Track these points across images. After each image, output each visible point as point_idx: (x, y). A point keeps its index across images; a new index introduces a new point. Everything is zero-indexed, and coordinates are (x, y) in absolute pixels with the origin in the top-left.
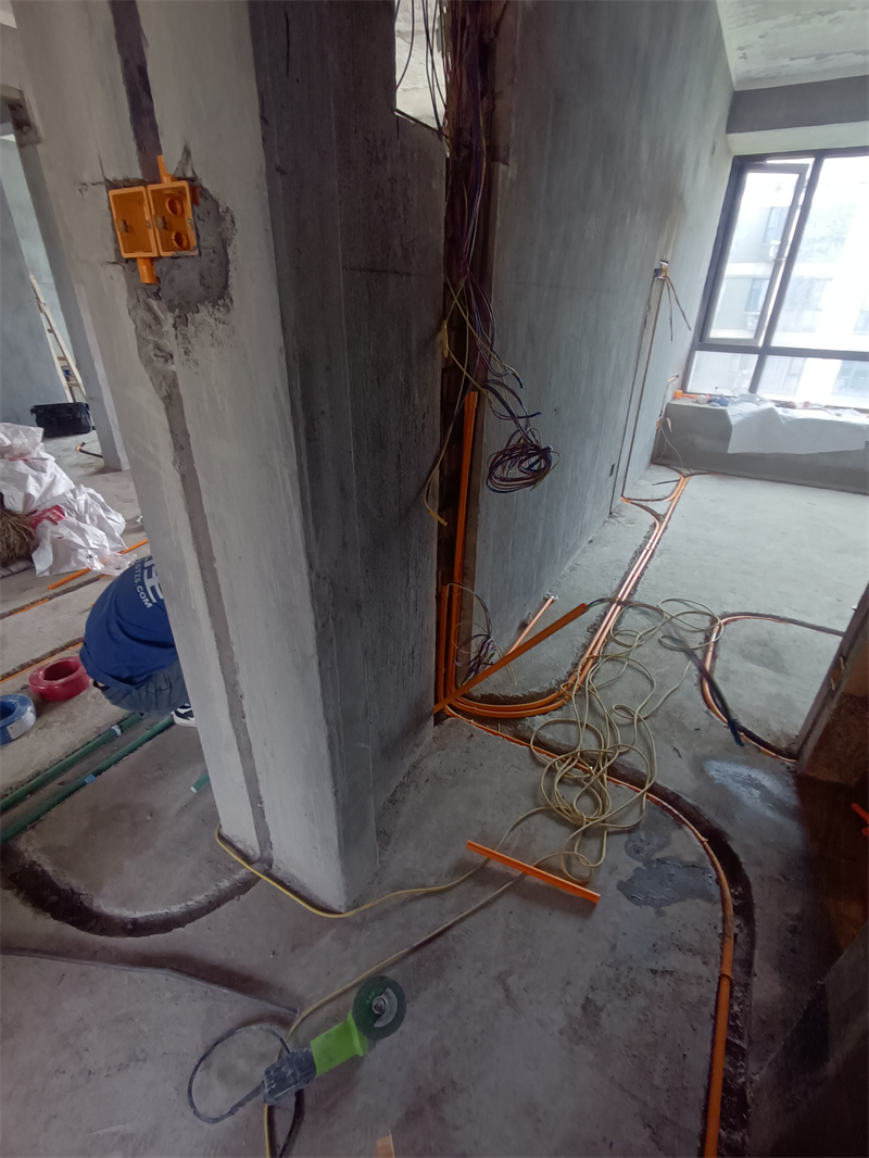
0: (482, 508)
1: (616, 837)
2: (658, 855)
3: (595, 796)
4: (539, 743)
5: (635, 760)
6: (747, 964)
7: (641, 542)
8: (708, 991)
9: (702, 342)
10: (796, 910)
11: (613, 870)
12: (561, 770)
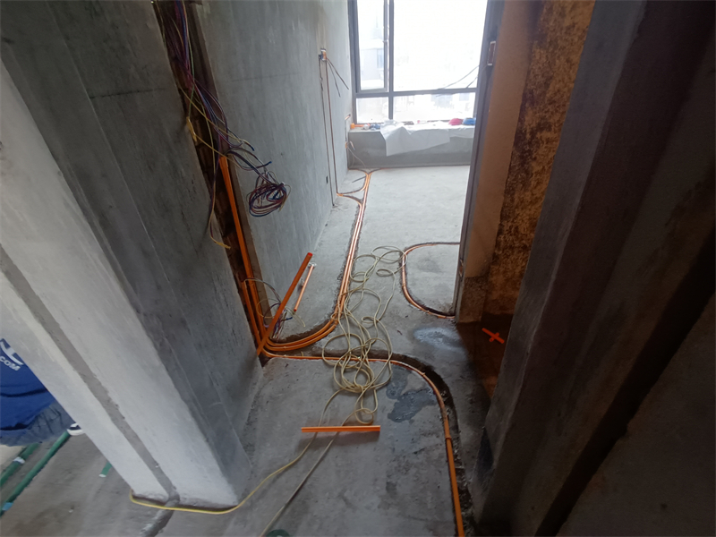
0: (252, 227)
1: (381, 391)
2: (403, 392)
3: (365, 373)
4: (328, 355)
5: (380, 345)
6: (456, 428)
7: (354, 218)
8: (442, 450)
9: (358, 93)
10: (470, 392)
11: (383, 409)
12: (343, 366)
